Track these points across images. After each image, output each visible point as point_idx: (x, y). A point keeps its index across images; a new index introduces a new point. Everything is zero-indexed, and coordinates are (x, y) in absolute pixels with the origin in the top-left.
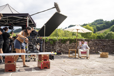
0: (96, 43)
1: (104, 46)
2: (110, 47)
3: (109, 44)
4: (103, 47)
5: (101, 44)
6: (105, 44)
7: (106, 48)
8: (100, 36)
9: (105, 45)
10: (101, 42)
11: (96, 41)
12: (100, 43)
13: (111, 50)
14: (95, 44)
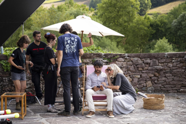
0: (136, 65)
1: (158, 71)
2: (174, 75)
3: (171, 65)
4: (155, 76)
5: (150, 68)
6: (160, 67)
7: (164, 79)
8: (157, 25)
9: (161, 70)
10: (149, 61)
11: (136, 59)
12: (147, 64)
13: (175, 83)
14: (132, 68)
